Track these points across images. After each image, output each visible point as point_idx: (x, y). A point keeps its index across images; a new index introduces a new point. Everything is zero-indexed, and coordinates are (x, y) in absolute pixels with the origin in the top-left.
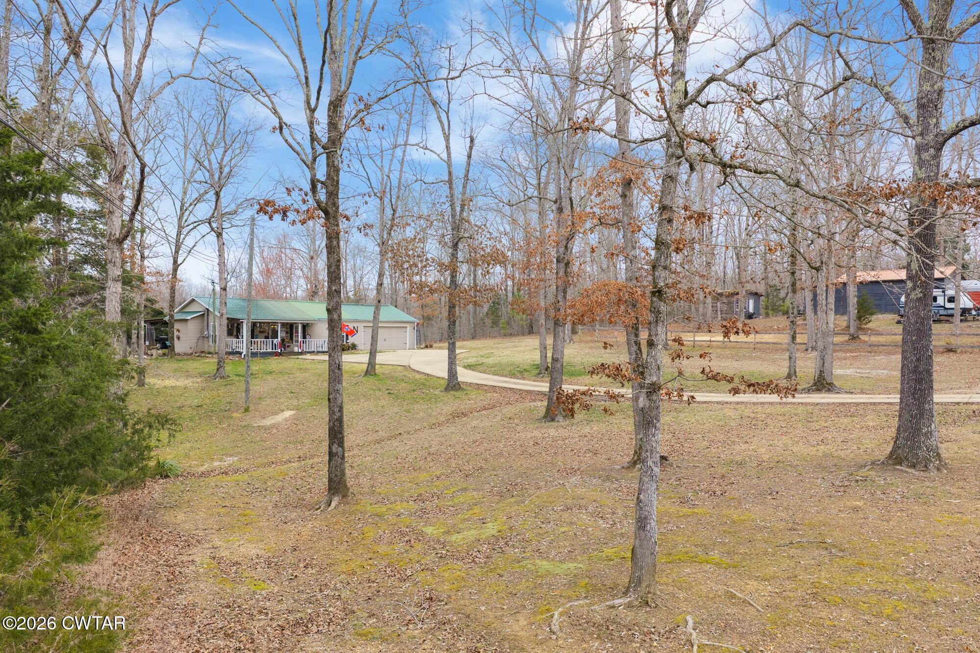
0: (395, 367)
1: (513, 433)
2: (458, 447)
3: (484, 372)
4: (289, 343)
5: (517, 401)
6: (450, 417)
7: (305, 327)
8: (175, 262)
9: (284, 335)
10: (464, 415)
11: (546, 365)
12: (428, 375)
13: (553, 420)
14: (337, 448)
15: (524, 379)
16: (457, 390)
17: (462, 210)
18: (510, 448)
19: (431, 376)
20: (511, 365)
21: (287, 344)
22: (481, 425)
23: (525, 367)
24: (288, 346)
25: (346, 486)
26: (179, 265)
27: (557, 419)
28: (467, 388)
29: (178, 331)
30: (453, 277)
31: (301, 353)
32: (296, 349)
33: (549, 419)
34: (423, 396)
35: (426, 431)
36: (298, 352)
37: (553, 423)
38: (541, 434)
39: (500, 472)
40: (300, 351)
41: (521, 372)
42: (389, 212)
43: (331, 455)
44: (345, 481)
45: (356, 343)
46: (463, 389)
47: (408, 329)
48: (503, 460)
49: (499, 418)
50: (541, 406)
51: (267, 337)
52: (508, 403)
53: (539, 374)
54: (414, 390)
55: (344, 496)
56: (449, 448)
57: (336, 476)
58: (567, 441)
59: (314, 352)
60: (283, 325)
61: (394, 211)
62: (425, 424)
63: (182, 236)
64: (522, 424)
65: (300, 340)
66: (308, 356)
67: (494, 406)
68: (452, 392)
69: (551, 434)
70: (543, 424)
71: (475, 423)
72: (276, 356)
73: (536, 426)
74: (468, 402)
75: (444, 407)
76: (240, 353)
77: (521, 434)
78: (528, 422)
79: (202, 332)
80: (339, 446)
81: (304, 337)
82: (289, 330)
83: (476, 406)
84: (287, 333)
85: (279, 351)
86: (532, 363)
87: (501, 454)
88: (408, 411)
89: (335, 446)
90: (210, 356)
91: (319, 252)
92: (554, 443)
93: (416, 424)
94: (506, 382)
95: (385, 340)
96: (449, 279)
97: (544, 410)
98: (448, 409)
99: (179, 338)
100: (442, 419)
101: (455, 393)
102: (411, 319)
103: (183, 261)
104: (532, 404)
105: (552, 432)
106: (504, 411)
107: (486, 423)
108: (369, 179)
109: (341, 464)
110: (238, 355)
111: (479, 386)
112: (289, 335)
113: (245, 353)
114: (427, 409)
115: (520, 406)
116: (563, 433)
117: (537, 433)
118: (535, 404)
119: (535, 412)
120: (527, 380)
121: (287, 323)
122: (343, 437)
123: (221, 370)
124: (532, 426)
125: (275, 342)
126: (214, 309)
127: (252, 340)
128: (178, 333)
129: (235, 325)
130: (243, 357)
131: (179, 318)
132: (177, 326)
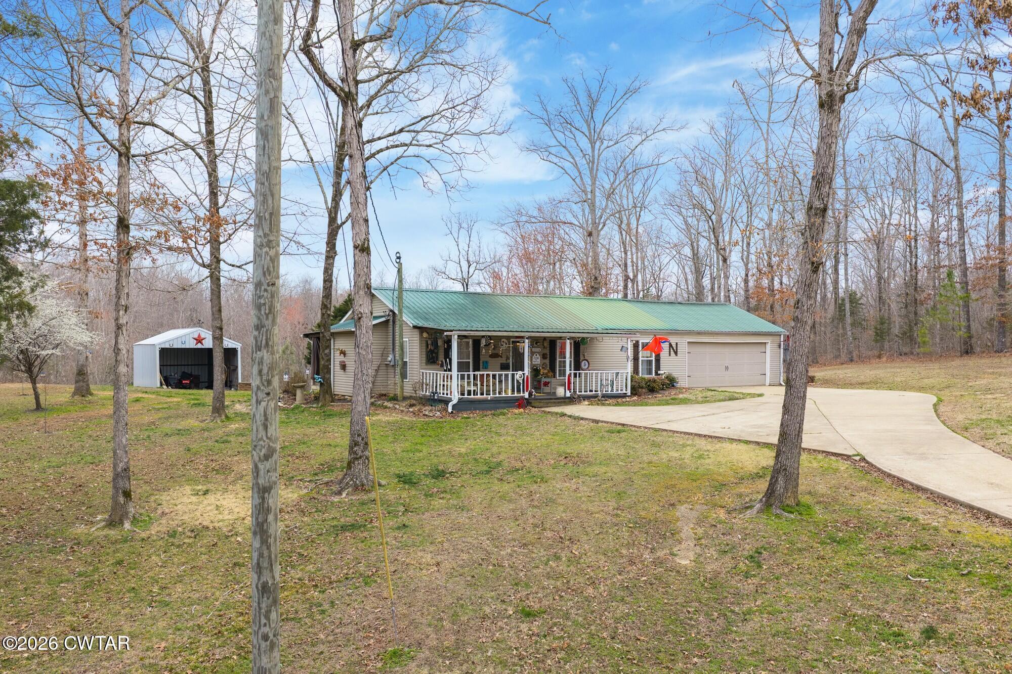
4: (547, 376)
7: (579, 345)
8: (332, 220)
9: (538, 361)
21: (544, 380)
24: (546, 384)
26: (339, 227)
29: (343, 353)
31: (571, 400)
32: (560, 392)
36: (565, 398)
40: (568, 394)
45: (675, 374)
47: (768, 347)
51: (505, 367)
59: (596, 397)
60: (535, 341)
65: (568, 372)
66: (586, 408)
72: (519, 407)
76: (446, 402)
79: (384, 355)
81: (577, 366)
82: (547, 351)
84: (544, 357)
85: (526, 395)
91: (601, 226)
95: (727, 368)
99: (344, 367)
102: (773, 327)
110: (440, 406)
112: (547, 361)
113: (455, 401)
121: (545, 339)
123: (358, 466)
125: (517, 377)
126: (400, 311)
127: (471, 373)
128: (342, 358)
129: (440, 343)
130: (450, 410)
131: (342, 329)
132: (339, 344)
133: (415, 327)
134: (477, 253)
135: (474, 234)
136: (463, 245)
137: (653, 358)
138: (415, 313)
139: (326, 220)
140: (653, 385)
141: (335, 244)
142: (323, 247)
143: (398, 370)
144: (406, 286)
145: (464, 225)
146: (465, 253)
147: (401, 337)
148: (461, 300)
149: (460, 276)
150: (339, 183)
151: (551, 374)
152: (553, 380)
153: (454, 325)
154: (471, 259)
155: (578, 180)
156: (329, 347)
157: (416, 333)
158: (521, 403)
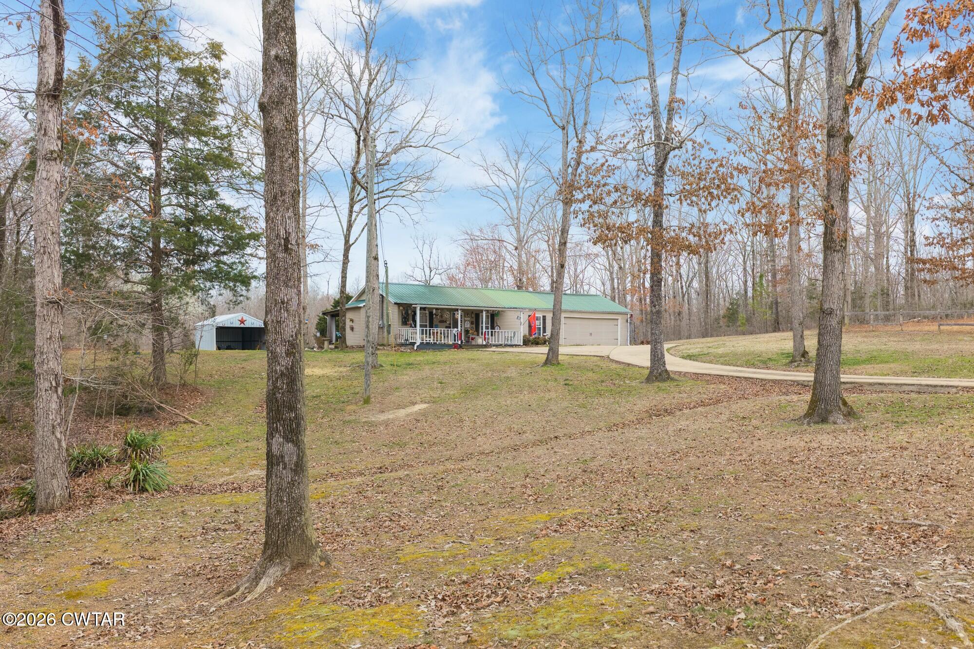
0: (588, 358)
1: (749, 441)
2: (640, 463)
3: (711, 362)
4: (473, 334)
5: (756, 395)
6: (644, 415)
8: (347, 241)
9: (468, 325)
10: (668, 412)
11: (802, 349)
12: (629, 364)
13: (824, 420)
14: (282, 445)
15: (768, 368)
16: (664, 381)
17: (670, 119)
18: (740, 467)
19: (633, 365)
20: (749, 355)
21: (470, 336)
22: (692, 428)
23: (770, 356)
24: (472, 338)
25: (304, 540)
26: (350, 246)
27: (831, 419)
28: (680, 379)
29: (352, 320)
30: (658, 216)
31: (486, 346)
32: (481, 342)
33: (816, 419)
34: (612, 387)
35: (600, 434)
36: (482, 345)
37: (825, 426)
38: (802, 444)
39: (708, 523)
40: (485, 343)
41: (764, 362)
42: (574, 143)
43: (273, 461)
44: (303, 527)
46: (672, 379)
47: (619, 321)
48: (720, 491)
49: (724, 418)
50: (802, 401)
51: (448, 328)
52: (743, 397)
53: (792, 362)
54: (602, 381)
55: (300, 566)
56: (624, 462)
57: (279, 512)
58: (864, 456)
59: (501, 345)
60: (465, 312)
61: (580, 142)
62: (602, 424)
63: (354, 215)
64: (766, 426)
65: (484, 331)
66: (494, 349)
67: (718, 401)
68: (657, 384)
69: (825, 442)
70: (805, 427)
71: (683, 424)
72: (454, 348)
73: (792, 429)
74: (677, 395)
75: (638, 402)
76: (413, 344)
77: (762, 442)
78: (775, 423)
80: (287, 439)
82: (474, 320)
83: (689, 400)
84: (472, 323)
85: (459, 342)
86: (779, 352)
87: (719, 478)
88: (584, 406)
89: (278, 439)
90: (382, 348)
92: (835, 460)
93: (587, 424)
94: (740, 371)
95: (591, 334)
96: (651, 219)
97: (806, 407)
98: (642, 404)
99: (352, 329)
100: (631, 417)
101: (660, 384)
102: (622, 309)
103: (355, 241)
104: (783, 397)
105: (826, 440)
106: (734, 407)
107: (702, 424)
108: (545, 101)
109: (292, 483)
110: (410, 347)
111: (697, 376)
112: (474, 326)
113: (418, 344)
114: (612, 404)
115: (761, 401)
116: (850, 440)
117: (795, 441)
118: (787, 398)
119: (789, 408)
120: (773, 369)
122: (298, 419)
124: (784, 430)
125: (454, 332)
126: (387, 294)
127: (428, 329)
128: (351, 323)
129: (410, 312)
130: (415, 348)
131: (352, 306)
132: (349, 315)
133: (395, 303)
134: (436, 261)
135: (434, 248)
136: (426, 256)
137: (541, 326)
138: (395, 296)
139: (343, 242)
140: (537, 340)
141: (348, 256)
142: (341, 258)
143: (385, 330)
144: (389, 281)
145: (427, 242)
146: (428, 262)
147: (387, 309)
148: (422, 290)
149: (424, 279)
150: (351, 221)
151: (475, 333)
152: (477, 337)
153: (418, 303)
154: (432, 266)
155: (508, 210)
156: (345, 316)
157: (396, 307)
158: (455, 346)
